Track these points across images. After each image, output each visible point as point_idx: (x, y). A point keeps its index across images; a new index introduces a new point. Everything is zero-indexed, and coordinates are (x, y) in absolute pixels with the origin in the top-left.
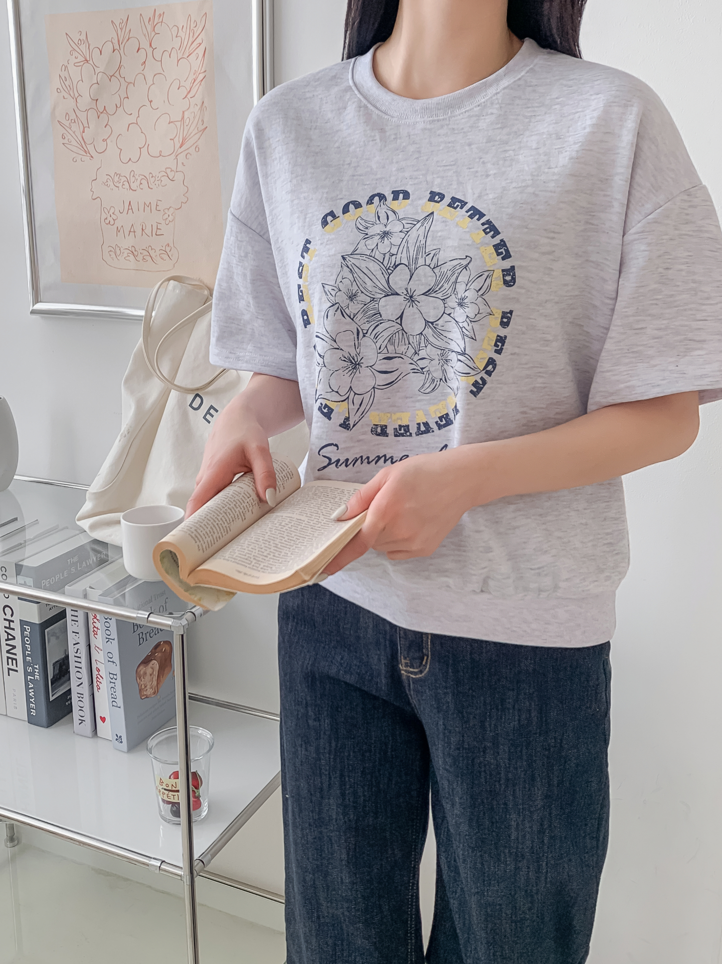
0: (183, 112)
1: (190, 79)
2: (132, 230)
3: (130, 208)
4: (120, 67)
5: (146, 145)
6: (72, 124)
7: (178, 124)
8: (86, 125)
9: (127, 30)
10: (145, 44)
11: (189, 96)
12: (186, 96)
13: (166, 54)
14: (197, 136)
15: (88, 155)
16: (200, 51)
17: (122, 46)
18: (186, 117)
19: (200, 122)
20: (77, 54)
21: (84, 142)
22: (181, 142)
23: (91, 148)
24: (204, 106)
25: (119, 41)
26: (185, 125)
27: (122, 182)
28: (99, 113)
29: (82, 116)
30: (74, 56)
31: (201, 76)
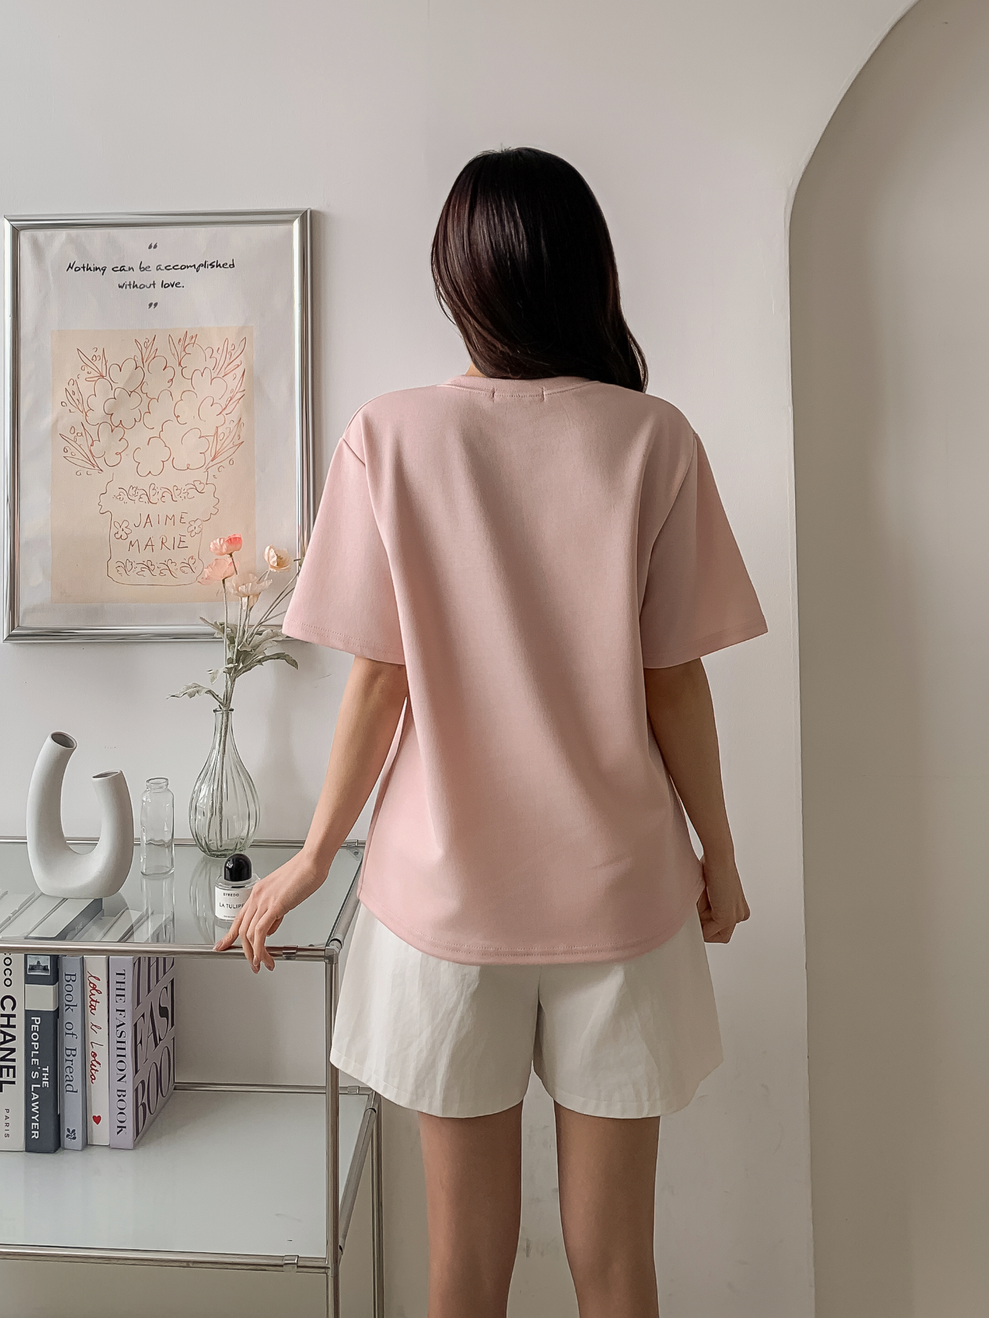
0: (217, 427)
1: (227, 397)
2: (150, 543)
3: (148, 521)
4: (142, 383)
5: (171, 458)
6: (78, 438)
7: (211, 439)
8: (95, 438)
9: (154, 349)
10: (173, 362)
11: (224, 413)
12: (220, 413)
13: (198, 374)
14: (232, 451)
15: (96, 468)
16: (239, 372)
17: (146, 365)
18: (220, 431)
19: (236, 437)
20: (90, 370)
21: (93, 456)
22: (213, 456)
23: (100, 462)
24: (241, 421)
25: (143, 359)
26: (219, 440)
27: (139, 494)
28: (113, 427)
29: (92, 430)
30: (86, 371)
31: (239, 395)
